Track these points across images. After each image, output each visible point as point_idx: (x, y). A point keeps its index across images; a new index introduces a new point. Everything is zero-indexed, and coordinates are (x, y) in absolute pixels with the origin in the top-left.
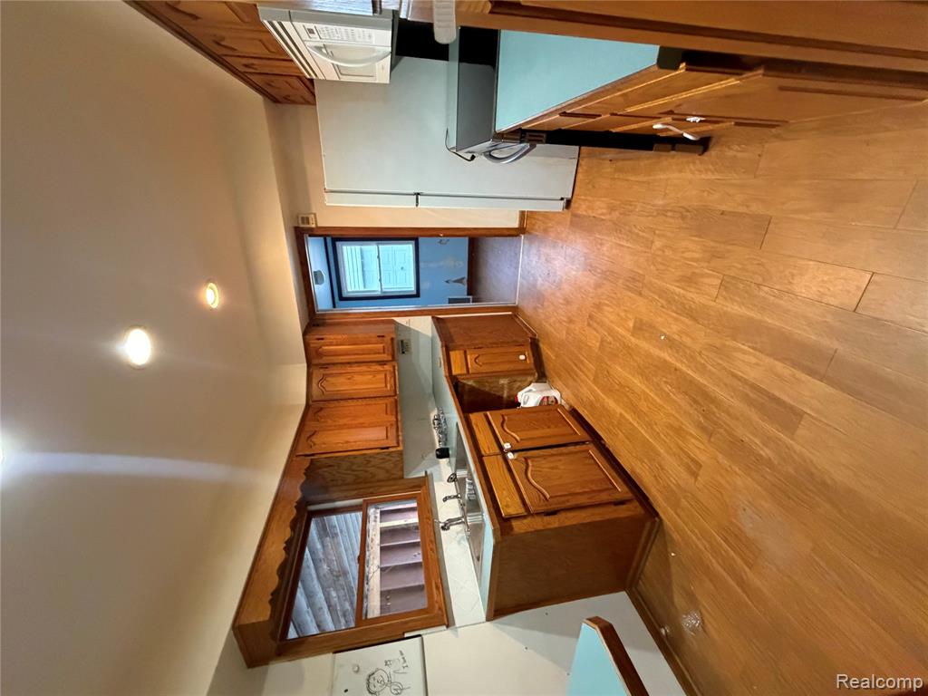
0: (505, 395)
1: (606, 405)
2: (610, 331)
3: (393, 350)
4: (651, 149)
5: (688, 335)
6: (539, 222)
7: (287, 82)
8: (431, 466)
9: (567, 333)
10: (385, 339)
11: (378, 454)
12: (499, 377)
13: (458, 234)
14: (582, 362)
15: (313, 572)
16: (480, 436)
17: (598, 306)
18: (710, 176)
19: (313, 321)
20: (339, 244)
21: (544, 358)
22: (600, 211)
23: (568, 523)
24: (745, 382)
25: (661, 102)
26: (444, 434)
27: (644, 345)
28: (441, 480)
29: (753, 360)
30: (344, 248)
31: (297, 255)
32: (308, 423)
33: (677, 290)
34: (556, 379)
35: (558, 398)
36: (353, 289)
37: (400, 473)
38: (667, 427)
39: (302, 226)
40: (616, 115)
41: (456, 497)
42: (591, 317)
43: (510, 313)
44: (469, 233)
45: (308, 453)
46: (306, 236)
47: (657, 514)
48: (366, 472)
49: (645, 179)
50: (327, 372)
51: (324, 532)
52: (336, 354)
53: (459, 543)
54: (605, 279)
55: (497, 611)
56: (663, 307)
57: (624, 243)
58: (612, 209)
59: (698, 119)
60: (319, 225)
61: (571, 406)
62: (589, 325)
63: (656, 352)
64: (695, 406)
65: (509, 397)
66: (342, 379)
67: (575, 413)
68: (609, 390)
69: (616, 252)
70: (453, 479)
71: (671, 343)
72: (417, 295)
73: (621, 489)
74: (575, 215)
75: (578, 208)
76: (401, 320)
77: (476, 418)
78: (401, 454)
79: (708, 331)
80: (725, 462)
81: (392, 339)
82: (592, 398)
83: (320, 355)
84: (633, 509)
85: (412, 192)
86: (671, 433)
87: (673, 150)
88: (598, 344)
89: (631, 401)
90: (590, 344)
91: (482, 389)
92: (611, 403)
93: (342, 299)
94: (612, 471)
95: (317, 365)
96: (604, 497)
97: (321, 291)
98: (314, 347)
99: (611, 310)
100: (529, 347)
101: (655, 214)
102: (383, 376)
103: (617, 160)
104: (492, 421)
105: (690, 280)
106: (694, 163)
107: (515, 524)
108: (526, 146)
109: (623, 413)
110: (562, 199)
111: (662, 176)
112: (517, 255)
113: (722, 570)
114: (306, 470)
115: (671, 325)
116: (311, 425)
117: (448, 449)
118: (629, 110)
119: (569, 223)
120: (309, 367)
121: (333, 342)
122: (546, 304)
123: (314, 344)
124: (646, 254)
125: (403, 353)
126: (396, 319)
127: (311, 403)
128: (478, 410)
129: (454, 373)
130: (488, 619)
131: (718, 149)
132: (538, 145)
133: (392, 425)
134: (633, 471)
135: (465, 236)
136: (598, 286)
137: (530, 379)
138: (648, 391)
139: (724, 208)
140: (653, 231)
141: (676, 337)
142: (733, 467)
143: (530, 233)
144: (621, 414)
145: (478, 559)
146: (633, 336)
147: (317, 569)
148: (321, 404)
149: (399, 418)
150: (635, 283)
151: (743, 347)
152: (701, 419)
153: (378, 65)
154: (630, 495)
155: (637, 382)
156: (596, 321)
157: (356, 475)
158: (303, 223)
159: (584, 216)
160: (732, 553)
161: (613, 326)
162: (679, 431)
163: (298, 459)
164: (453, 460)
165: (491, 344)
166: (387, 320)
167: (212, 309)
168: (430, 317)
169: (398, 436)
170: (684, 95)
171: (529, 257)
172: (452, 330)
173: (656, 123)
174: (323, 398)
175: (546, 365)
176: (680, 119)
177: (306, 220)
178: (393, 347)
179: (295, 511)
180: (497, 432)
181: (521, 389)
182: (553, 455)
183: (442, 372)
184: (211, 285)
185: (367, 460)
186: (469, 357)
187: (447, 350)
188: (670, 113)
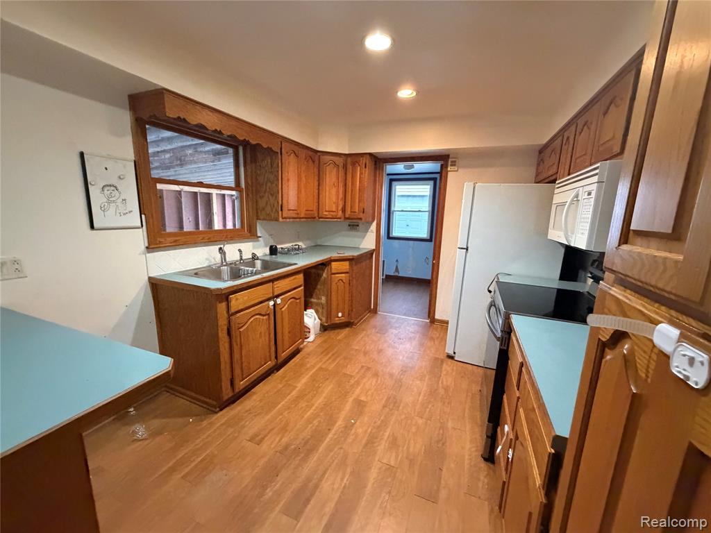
0: (313, 300)
1: (303, 375)
2: (358, 383)
3: (352, 219)
4: (489, 421)
5: (354, 440)
6: (438, 335)
7: (554, 164)
8: (264, 241)
9: (356, 350)
10: (362, 214)
11: (278, 203)
12: (327, 296)
13: (435, 273)
14: (335, 360)
15: (189, 143)
16: (287, 281)
17: (376, 375)
18: (467, 462)
19: (378, 161)
20: (432, 183)
21: (339, 330)
22: (444, 380)
23: (221, 343)
24: (320, 480)
25: (526, 432)
26: (288, 252)
27: (348, 406)
28: (254, 248)
29: (336, 486)
30: (429, 187)
31: (428, 155)
32: (305, 151)
33: (387, 434)
34: (323, 339)
35: (309, 340)
36: (397, 190)
37: (262, 217)
38: (287, 421)
39: (450, 160)
40: (518, 401)
41: (241, 259)
42: (368, 369)
43: (372, 307)
44: (435, 281)
45: (283, 150)
46: (442, 162)
47: (221, 410)
48: (265, 193)
49: (466, 415)
50: (341, 169)
51: (217, 154)
52: (353, 177)
53: (207, 259)
54: (396, 382)
55: (157, 286)
56: (375, 422)
57: (421, 397)
58: (446, 389)
59: (510, 456)
60: (449, 173)
61: (302, 349)
62: (363, 367)
63: (343, 415)
64: (303, 442)
65: (311, 302)
66: (334, 179)
67: (297, 351)
68: (314, 379)
69: (416, 389)
70: (254, 257)
71: (348, 427)
72: (389, 237)
73: (241, 384)
74: (442, 361)
75: (447, 364)
76: (374, 226)
77: (300, 278)
78: (277, 220)
79: (357, 455)
80: (262, 462)
81: (361, 219)
82: (308, 365)
83: (354, 164)
84: (227, 393)
85: (469, 245)
86: (283, 423)
87: (487, 436)
88: (348, 373)
89: (306, 395)
90: (349, 366)
91: (319, 283)
92: (304, 380)
93: (391, 181)
94: (255, 377)
95: (346, 161)
96: (237, 371)
97: (400, 168)
98: (360, 161)
99: (373, 384)
100: (347, 320)
101: (441, 421)
102: (334, 210)
103: (481, 396)
104: (297, 290)
105: (394, 443)
106: (476, 450)
107: (224, 305)
108: (499, 334)
109: (297, 389)
110: (455, 353)
111: (468, 427)
112: (415, 315)
113: (180, 456)
114: (271, 149)
115: (362, 428)
116: (303, 153)
117: (276, 254)
118: (521, 410)
119: (437, 356)
120: (345, 155)
121: (362, 175)
122: (379, 335)
123: (363, 161)
124: (412, 412)
125: (349, 225)
126: (375, 222)
127: (319, 154)
128: (305, 280)
129: (333, 263)
130: (150, 278)
131: (486, 469)
132: (499, 343)
133: (298, 214)
134: (254, 393)
135: (432, 278)
136: (391, 375)
137: (324, 319)
138: (314, 408)
139: (444, 470)
140: (429, 419)
141: (353, 431)
142: (258, 469)
143: (431, 326)
144: (296, 387)
145: (196, 274)
146: (354, 399)
147: (190, 146)
148: (317, 162)
149: (302, 220)
150: (392, 403)
151: (346, 479)
152: (293, 447)
153: (562, 234)
154: (237, 390)
155: (319, 401)
156: (365, 372)
157: (263, 185)
158: (452, 162)
159: (441, 368)
160: (193, 464)
161: (362, 385)
162: (284, 429)
163: (280, 143)
164: (268, 258)
165: (352, 292)
166: (375, 216)
167: (397, 92)
168: (374, 248)
169: (289, 218)
170: (530, 449)
171: (413, 324)
172: (364, 264)
173: (509, 427)
174: (321, 164)
175: (333, 331)
176: (511, 444)
177: (454, 164)
178: (355, 219)
179: (242, 139)
180: (289, 294)
181: (317, 312)
182: (269, 334)
183: (334, 255)
184: (415, 94)
185: (274, 194)
186: (343, 275)
187: (350, 260)
188: (517, 438)
